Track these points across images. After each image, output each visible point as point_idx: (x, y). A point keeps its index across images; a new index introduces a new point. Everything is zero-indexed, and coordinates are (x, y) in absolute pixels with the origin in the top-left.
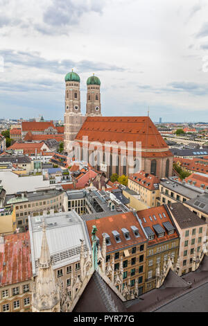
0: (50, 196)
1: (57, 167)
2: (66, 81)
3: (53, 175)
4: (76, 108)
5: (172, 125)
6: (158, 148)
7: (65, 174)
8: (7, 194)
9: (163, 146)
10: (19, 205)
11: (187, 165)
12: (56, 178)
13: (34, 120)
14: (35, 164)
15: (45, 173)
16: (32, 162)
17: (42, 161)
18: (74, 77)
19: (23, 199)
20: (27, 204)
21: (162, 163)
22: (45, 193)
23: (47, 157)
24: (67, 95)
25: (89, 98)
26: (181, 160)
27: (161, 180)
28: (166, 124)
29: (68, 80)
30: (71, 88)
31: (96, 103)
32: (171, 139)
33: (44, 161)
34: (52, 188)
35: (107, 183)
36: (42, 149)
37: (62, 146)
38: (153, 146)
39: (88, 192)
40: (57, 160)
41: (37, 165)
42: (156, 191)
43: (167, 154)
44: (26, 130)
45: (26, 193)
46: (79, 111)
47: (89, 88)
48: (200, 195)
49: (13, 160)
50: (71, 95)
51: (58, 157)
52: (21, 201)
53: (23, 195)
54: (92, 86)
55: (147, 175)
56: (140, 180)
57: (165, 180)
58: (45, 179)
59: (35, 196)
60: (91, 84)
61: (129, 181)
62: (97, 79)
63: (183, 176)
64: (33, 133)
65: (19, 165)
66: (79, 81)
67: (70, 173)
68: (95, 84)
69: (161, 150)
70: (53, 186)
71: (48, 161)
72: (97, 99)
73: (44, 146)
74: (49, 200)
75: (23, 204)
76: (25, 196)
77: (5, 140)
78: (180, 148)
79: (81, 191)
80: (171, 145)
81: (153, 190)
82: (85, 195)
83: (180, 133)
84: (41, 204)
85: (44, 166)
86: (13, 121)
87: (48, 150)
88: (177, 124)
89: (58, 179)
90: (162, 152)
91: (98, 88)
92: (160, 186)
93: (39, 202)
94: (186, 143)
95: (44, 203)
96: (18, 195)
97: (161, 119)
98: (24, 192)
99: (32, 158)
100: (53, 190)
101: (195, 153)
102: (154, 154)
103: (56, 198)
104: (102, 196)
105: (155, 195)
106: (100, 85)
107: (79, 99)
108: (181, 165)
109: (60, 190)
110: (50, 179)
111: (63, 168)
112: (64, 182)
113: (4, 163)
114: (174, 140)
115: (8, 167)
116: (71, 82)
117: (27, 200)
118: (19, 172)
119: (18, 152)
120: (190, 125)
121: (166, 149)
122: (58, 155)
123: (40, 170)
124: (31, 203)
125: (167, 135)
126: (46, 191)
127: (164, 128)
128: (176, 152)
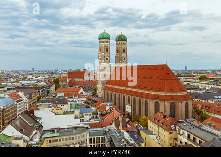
0: (78, 132)
1: (89, 107)
2: (99, 39)
3: (84, 114)
4: (107, 59)
5: (197, 72)
6: (177, 91)
7: (95, 113)
8: (44, 129)
9: (181, 90)
10: (52, 139)
11: (209, 108)
12: (85, 117)
13: (79, 70)
14: (71, 105)
15: (77, 112)
16: (69, 103)
17: (78, 102)
18: (105, 36)
19: (56, 134)
20: (58, 138)
21: (181, 106)
22: (74, 130)
23: (82, 99)
24: (100, 50)
25: (118, 51)
26: (202, 103)
27: (179, 122)
28: (191, 71)
29: (101, 39)
30: (103, 45)
31: (123, 55)
32: (193, 84)
33: (79, 103)
34: (80, 125)
35: (128, 122)
36: (79, 93)
37: (96, 90)
38: (171, 90)
39: (107, 130)
40: (90, 101)
41: (73, 106)
42: (173, 132)
43: (185, 98)
44: (71, 78)
45: (59, 129)
46: (109, 62)
47: (117, 44)
48: (217, 138)
49: (53, 102)
50: (103, 50)
51: (90, 100)
52: (54, 135)
53: (56, 130)
54: (121, 42)
55: (165, 117)
56: (158, 121)
57: (182, 122)
58: (75, 118)
59: (66, 132)
60: (119, 40)
61: (149, 121)
62: (124, 36)
63: (203, 119)
64: (76, 80)
65: (58, 106)
66: (109, 38)
67: (99, 113)
68: (122, 40)
69: (179, 94)
70: (82, 124)
71: (83, 102)
72: (124, 52)
73: (81, 90)
74: (77, 136)
75: (55, 139)
76: (58, 131)
77: (54, 85)
78: (201, 92)
79: (101, 129)
80: (193, 89)
81: (170, 130)
82: (105, 133)
83: (203, 78)
84: (70, 139)
85: (78, 106)
86: (64, 71)
87: (84, 93)
88: (201, 71)
89: (87, 118)
90: (181, 96)
91: (125, 44)
92: (178, 127)
93: (68, 137)
94: (208, 87)
95: (73, 138)
96: (52, 131)
97: (186, 67)
98: (57, 128)
99: (70, 100)
100: (81, 127)
101: (216, 97)
102: (173, 97)
103: (82, 134)
104: (118, 134)
105: (173, 136)
106: (126, 41)
107: (110, 53)
108: (202, 108)
109: (87, 128)
110: (81, 117)
111: (93, 108)
112: (92, 121)
113: (46, 104)
114: (197, 85)
115: (49, 107)
116: (103, 40)
117: (58, 135)
118: (56, 112)
119: (61, 95)
120: (214, 71)
121: (185, 93)
122: (91, 97)
123: (72, 110)
124: (61, 138)
125: (190, 80)
126: (75, 128)
127: (188, 74)
128: (197, 96)
